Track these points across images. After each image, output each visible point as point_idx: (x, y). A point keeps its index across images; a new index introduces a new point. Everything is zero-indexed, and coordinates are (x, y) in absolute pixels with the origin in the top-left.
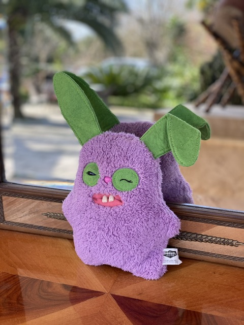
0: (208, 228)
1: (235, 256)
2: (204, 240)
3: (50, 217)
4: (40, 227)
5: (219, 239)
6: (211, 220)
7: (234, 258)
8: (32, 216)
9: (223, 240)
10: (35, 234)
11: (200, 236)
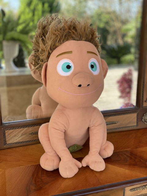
0: (106, 119)
3: (34, 134)
4: (27, 142)
8: (23, 136)
9: (112, 122)
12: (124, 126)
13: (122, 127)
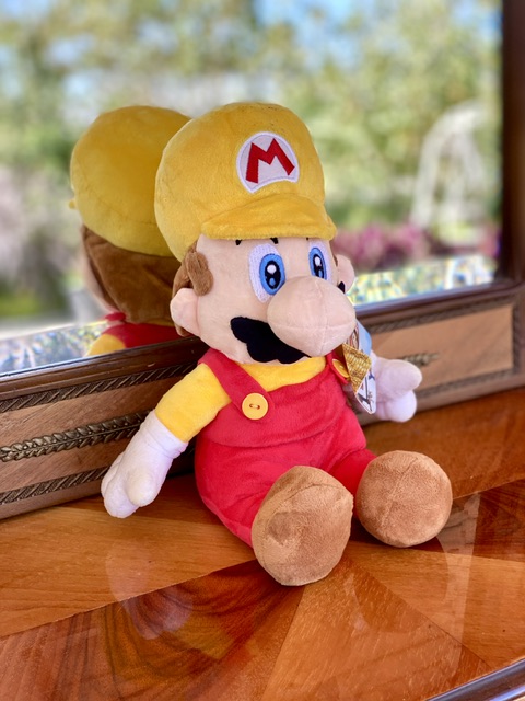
0: (378, 345)
1: (426, 386)
12: (461, 376)
13: (450, 384)
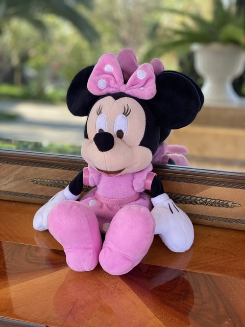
0: (202, 190)
1: (230, 217)
2: (198, 202)
3: (37, 183)
4: (25, 195)
5: (214, 201)
6: (205, 180)
7: (230, 220)
8: (18, 182)
9: (218, 201)
10: (20, 202)
11: (195, 198)
